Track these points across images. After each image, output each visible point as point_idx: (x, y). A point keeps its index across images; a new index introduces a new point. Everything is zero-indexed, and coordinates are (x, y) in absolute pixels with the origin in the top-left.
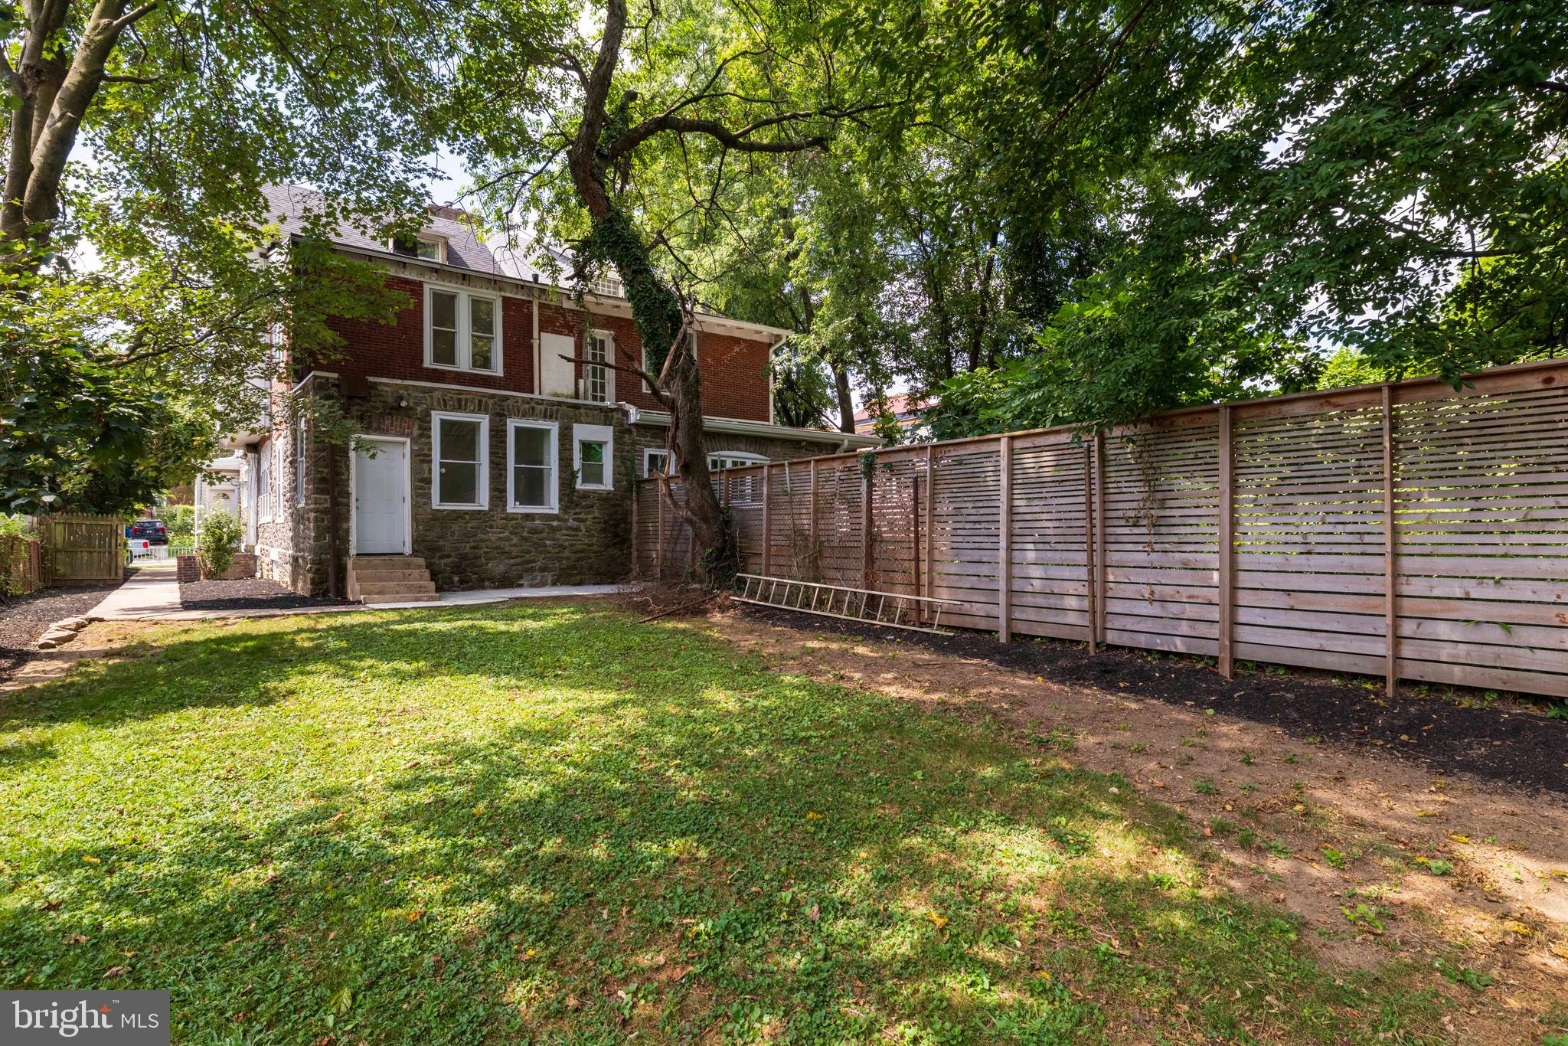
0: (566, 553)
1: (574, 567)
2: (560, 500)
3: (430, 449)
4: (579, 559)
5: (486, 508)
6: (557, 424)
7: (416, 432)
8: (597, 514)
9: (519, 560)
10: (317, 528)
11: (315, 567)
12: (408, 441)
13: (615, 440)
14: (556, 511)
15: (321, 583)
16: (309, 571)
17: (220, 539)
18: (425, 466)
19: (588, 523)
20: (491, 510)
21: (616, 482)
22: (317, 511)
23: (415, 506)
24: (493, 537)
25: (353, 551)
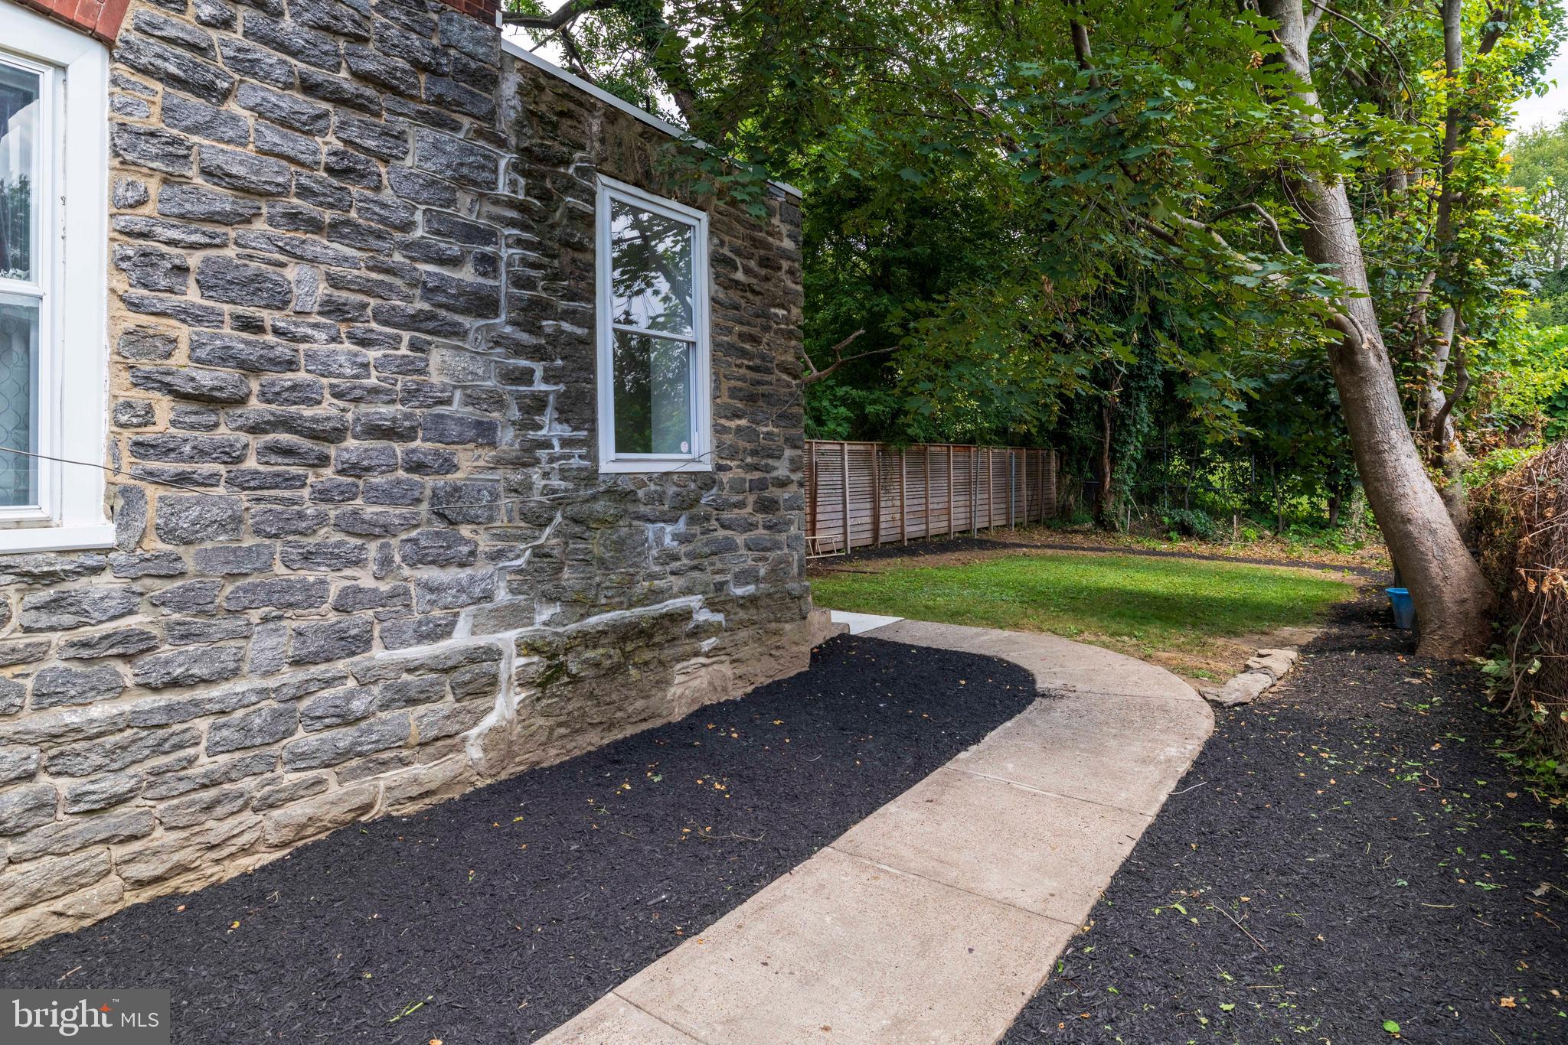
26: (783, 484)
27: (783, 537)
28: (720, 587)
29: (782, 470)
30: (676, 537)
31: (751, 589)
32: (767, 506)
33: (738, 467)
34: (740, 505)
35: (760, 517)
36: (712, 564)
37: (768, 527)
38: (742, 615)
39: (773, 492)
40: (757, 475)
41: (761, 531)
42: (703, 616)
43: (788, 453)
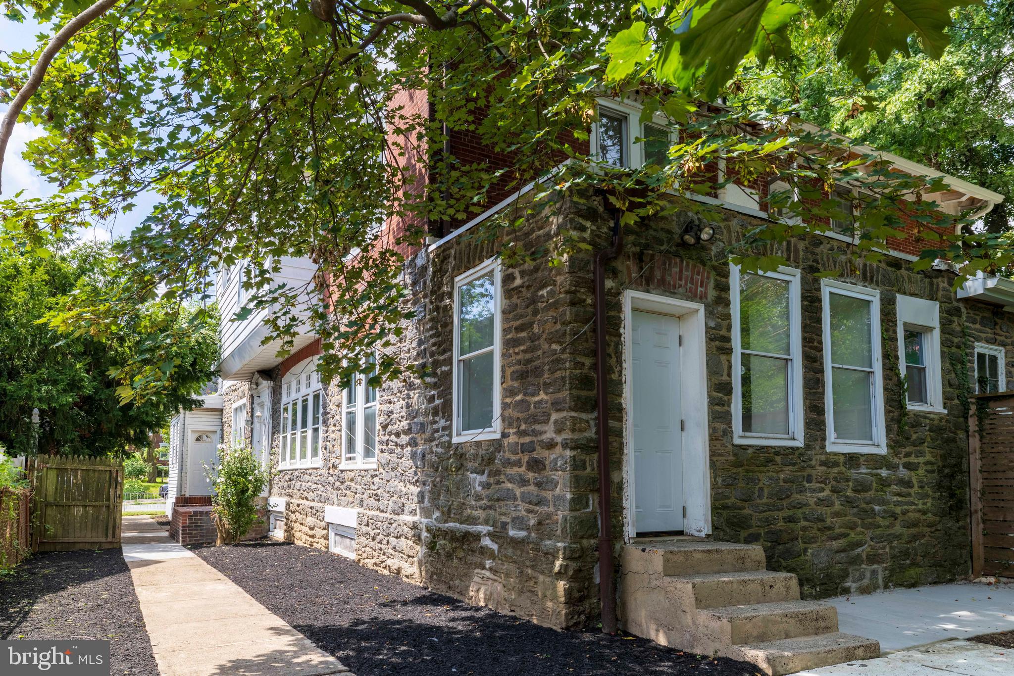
0: (898, 529)
1: (906, 554)
2: (889, 429)
3: (729, 328)
4: (915, 538)
5: (800, 443)
6: (877, 293)
7: (712, 293)
8: (928, 457)
9: (842, 542)
10: (576, 482)
11: (574, 565)
12: (702, 308)
13: (942, 324)
14: (883, 450)
15: (581, 599)
16: (560, 575)
17: (244, 491)
18: (723, 358)
19: (921, 472)
20: (808, 447)
21: (947, 398)
22: (575, 446)
23: (714, 438)
24: (810, 498)
25: (630, 531)
26: (551, 445)
27: (549, 495)
28: (504, 525)
29: (549, 432)
30: (481, 483)
31: (523, 534)
32: (536, 465)
33: (514, 434)
34: (518, 463)
35: (530, 475)
36: (500, 507)
37: (538, 485)
38: (510, 552)
39: (540, 453)
40: (527, 439)
41: (532, 488)
42: (487, 542)
43: (554, 416)
